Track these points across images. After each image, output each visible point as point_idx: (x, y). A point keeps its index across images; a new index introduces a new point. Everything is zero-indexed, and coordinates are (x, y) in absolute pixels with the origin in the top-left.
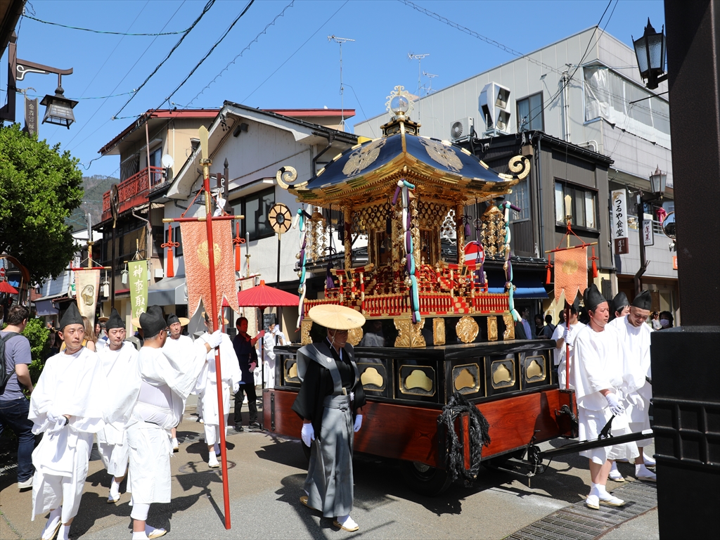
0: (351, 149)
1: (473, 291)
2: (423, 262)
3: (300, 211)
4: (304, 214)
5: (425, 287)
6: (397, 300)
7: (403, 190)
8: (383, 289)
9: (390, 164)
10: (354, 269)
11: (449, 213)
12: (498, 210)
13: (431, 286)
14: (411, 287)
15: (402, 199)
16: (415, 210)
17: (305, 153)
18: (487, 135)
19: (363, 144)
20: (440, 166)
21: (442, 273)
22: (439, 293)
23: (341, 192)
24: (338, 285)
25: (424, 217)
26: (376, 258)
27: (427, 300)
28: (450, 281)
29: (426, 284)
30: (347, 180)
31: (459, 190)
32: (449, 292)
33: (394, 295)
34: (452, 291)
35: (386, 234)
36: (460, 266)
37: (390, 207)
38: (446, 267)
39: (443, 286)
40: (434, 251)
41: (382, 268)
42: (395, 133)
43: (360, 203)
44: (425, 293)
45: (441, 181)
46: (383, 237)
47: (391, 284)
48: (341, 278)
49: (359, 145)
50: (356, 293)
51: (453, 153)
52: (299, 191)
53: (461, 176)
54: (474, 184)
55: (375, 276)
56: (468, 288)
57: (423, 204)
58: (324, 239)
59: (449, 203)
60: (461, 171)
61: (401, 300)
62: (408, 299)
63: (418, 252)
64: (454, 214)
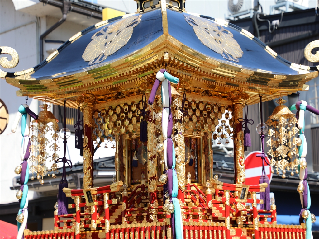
0: (94, 27)
1: (256, 220)
2: (189, 181)
3: (22, 108)
4: (27, 112)
5: (191, 214)
6: (153, 232)
7: (163, 84)
8: (135, 215)
9: (146, 49)
10: (95, 188)
11: (224, 115)
12: (290, 112)
13: (200, 213)
14: (173, 214)
15: (162, 96)
16: (179, 111)
17: (29, 27)
18: (277, 8)
19: (110, 21)
20: (213, 53)
21: (214, 195)
22: (211, 223)
23: (80, 85)
24: (73, 210)
25: (191, 119)
26: (126, 173)
27: (194, 231)
28: (226, 206)
29: (194, 209)
30: (88, 68)
31: (237, 86)
32: (224, 221)
33: (149, 224)
34: (228, 220)
35: (140, 142)
36: (239, 185)
37: (146, 107)
38: (220, 187)
39: (216, 212)
40: (203, 165)
41: (134, 187)
42: (153, 7)
43: (106, 99)
44: (191, 222)
45: (214, 73)
46: (136, 145)
47: (145, 209)
48: (78, 201)
49: (104, 22)
50: (98, 222)
51: (230, 35)
52: (22, 82)
53: (240, 66)
54: (258, 77)
55: (124, 199)
56: (249, 216)
57: (190, 104)
58: (55, 147)
59: (224, 102)
60: (241, 60)
61: (158, 232)
62: (169, 230)
63: (182, 167)
64: (231, 117)
